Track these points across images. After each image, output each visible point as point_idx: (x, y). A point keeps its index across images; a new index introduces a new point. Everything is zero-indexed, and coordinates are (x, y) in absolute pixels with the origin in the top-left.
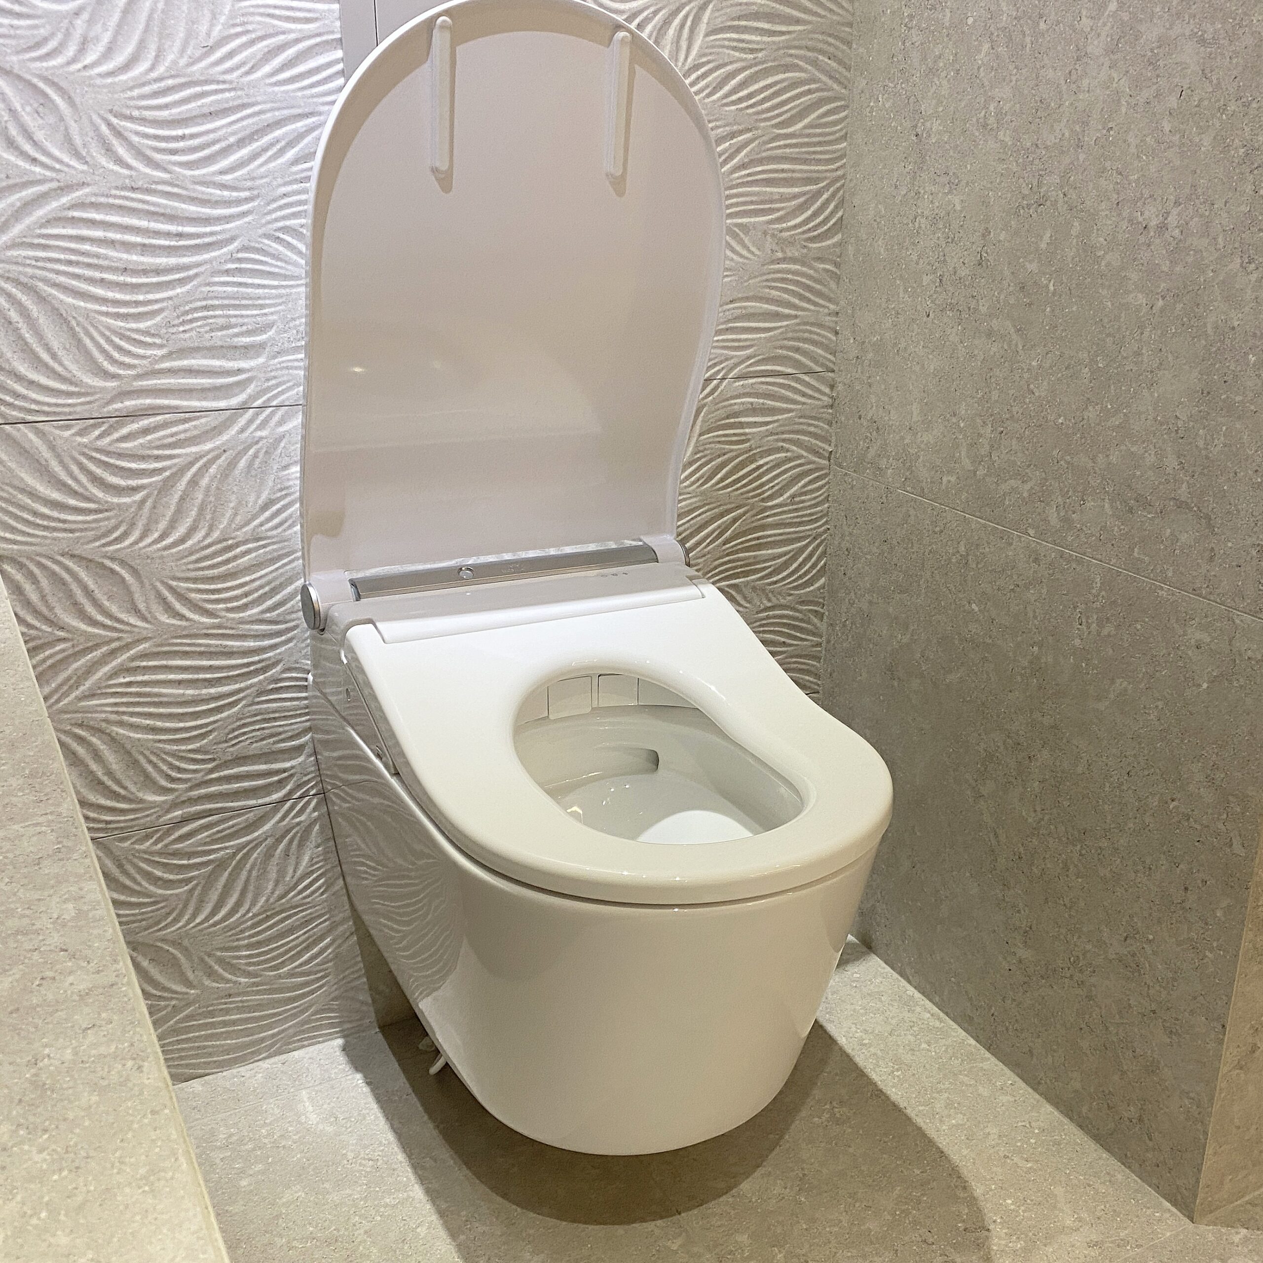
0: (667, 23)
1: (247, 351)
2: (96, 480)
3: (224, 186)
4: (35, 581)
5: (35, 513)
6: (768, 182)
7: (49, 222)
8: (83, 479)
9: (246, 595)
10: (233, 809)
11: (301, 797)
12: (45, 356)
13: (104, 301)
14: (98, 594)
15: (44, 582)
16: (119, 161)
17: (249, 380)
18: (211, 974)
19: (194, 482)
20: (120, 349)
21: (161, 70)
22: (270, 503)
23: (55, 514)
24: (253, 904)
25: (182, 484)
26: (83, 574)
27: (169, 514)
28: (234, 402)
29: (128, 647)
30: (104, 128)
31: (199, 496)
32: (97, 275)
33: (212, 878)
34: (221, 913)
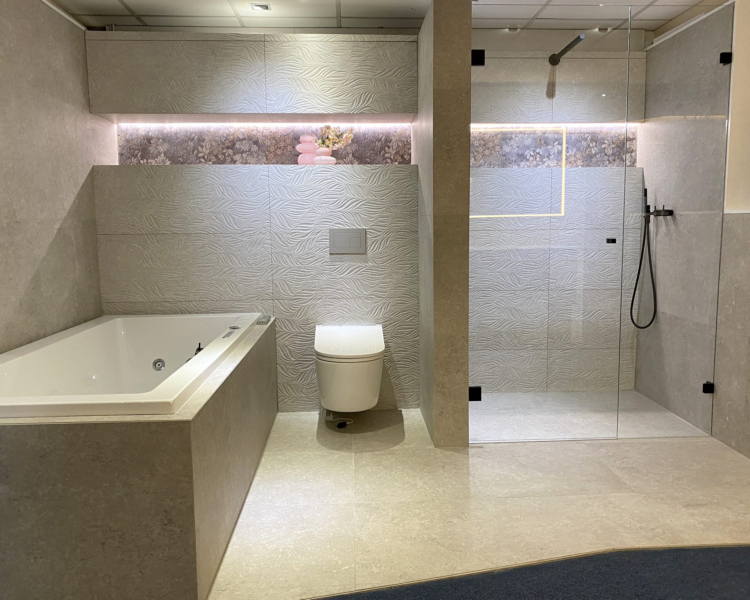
0: (382, 241)
1: (313, 290)
2: (290, 308)
3: (311, 267)
4: (280, 322)
5: (281, 312)
6: (403, 264)
7: (288, 272)
8: (288, 308)
9: (310, 328)
10: (305, 363)
12: (285, 290)
13: (294, 283)
14: (288, 325)
16: (298, 264)
17: (313, 295)
18: (299, 392)
20: (295, 290)
21: (304, 252)
22: (315, 313)
23: (284, 313)
24: (306, 381)
25: (302, 310)
26: (287, 322)
27: (299, 314)
28: (311, 298)
29: (292, 334)
30: (296, 260)
31: (304, 312)
32: (294, 279)
33: (300, 375)
34: (302, 382)
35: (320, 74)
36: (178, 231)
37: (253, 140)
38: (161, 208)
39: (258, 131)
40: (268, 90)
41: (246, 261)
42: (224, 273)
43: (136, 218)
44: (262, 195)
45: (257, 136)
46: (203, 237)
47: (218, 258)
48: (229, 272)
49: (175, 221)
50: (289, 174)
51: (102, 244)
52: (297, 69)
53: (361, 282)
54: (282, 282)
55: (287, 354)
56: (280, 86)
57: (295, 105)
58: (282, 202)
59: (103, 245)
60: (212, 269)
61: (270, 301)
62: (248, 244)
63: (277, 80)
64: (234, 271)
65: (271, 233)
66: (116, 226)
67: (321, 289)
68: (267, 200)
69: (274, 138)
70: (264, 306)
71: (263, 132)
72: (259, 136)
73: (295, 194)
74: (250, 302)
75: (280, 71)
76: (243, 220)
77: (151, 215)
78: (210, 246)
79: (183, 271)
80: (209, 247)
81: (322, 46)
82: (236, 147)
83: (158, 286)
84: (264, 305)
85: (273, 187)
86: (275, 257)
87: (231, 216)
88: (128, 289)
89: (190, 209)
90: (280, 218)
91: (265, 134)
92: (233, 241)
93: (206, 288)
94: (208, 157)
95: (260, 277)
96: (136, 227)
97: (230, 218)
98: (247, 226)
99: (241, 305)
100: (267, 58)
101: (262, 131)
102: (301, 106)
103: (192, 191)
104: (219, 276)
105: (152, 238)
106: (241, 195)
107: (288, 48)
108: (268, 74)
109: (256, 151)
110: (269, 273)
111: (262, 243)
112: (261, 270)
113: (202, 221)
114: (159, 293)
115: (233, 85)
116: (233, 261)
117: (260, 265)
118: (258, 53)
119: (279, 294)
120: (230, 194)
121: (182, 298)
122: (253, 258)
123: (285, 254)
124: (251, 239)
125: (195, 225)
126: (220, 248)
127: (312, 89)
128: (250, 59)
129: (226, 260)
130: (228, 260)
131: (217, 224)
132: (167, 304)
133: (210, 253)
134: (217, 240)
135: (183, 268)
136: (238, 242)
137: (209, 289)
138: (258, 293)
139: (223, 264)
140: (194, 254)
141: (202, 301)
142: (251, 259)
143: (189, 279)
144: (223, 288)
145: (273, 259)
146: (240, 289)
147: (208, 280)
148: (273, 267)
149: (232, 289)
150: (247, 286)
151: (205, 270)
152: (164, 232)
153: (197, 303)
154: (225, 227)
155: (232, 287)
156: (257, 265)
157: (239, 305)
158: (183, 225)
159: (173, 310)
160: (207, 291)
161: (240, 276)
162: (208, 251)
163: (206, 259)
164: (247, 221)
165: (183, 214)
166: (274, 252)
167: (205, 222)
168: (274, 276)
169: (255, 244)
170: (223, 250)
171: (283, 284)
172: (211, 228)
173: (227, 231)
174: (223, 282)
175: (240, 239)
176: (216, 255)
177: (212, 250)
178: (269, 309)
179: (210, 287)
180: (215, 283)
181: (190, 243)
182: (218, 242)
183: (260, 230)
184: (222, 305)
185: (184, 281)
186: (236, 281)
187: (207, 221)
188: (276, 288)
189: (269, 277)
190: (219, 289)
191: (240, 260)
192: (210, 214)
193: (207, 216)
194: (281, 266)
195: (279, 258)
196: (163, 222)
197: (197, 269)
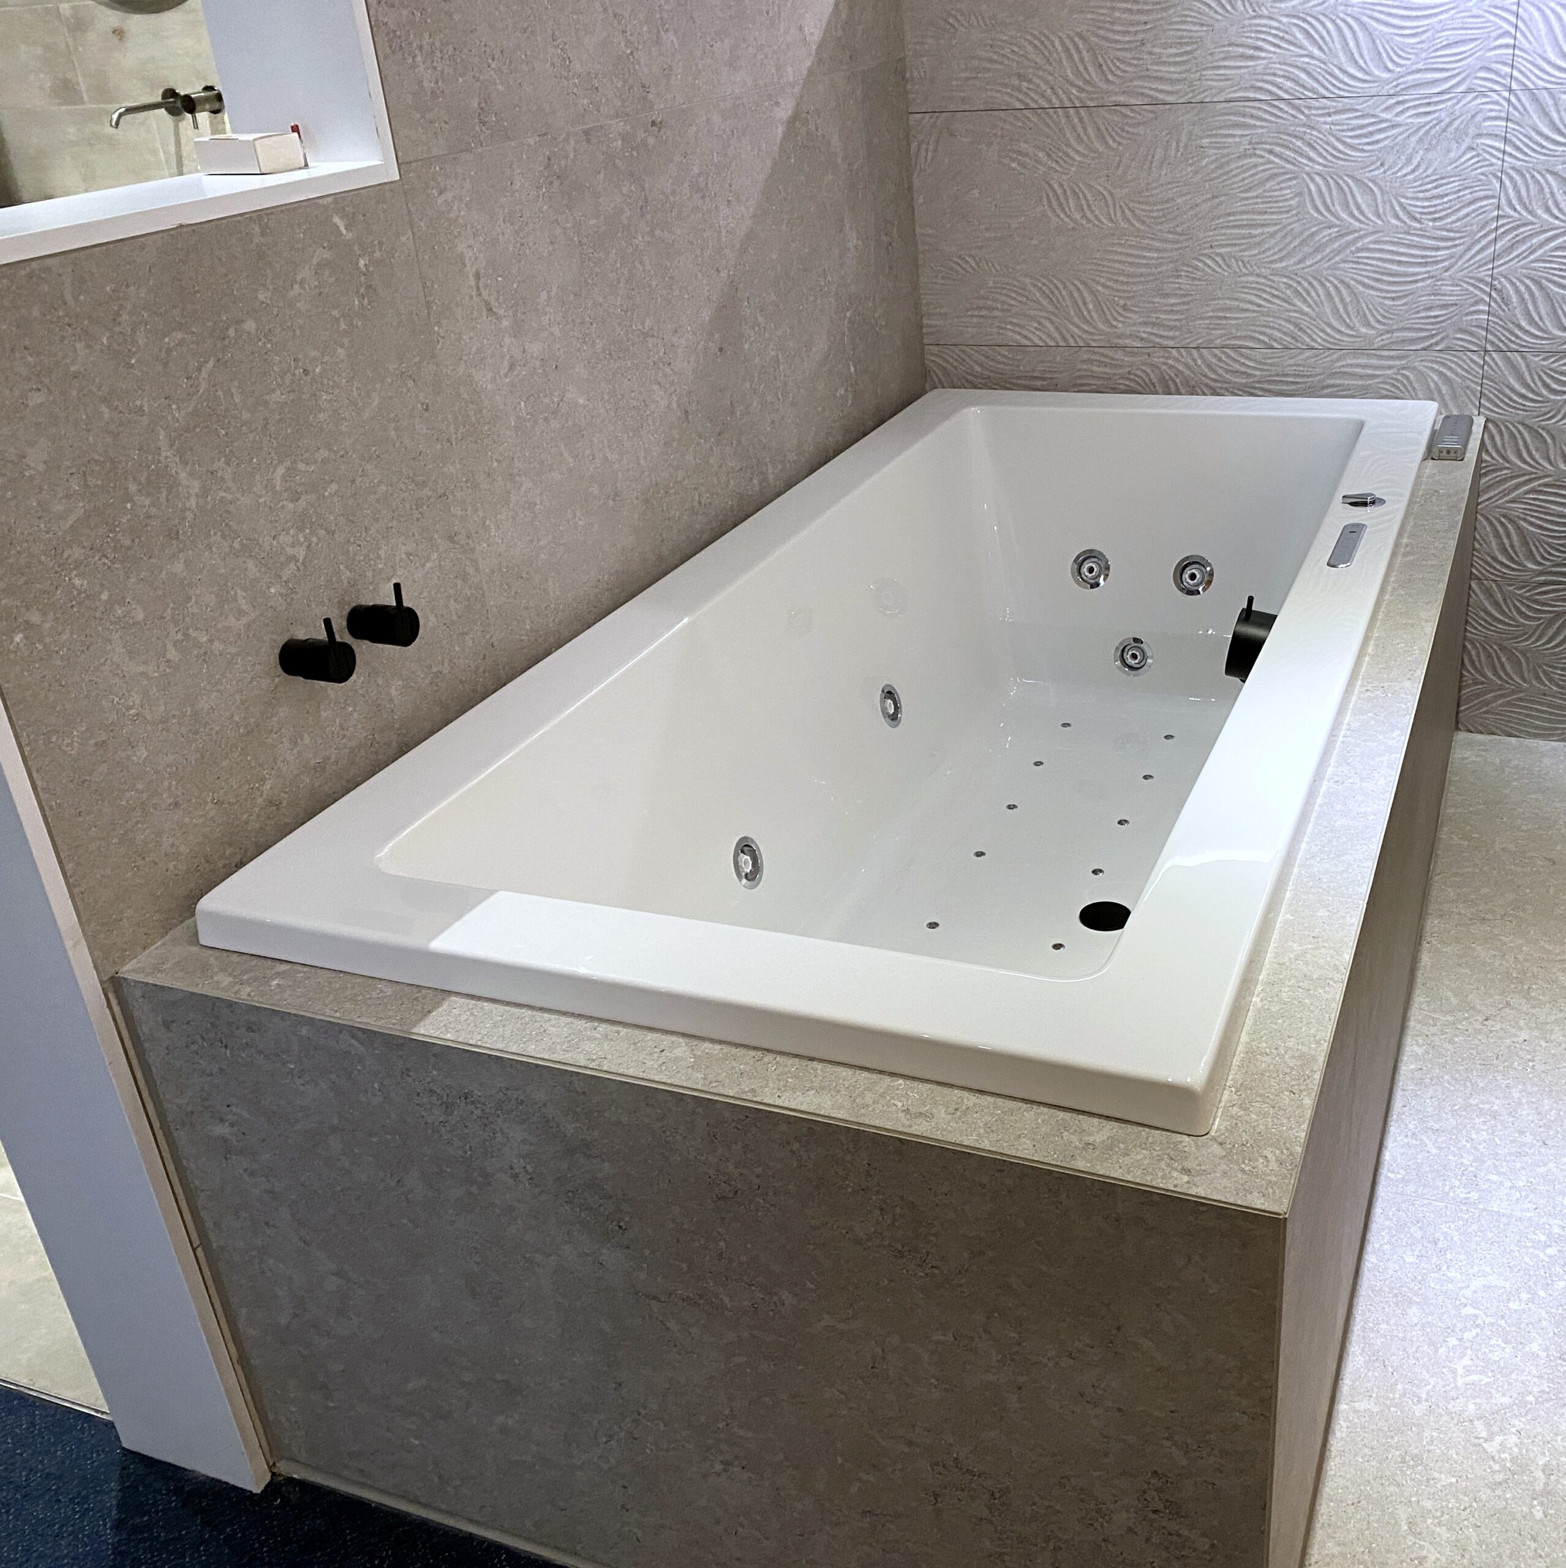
2: (1546, 386)
4: (1501, 434)
5: (1510, 399)
8: (1539, 384)
12: (1537, 319)
14: (1531, 447)
15: (1506, 436)
23: (1520, 401)
26: (1526, 435)
29: (1540, 478)
33: (1551, 622)
34: (1553, 644)
36: (1171, 93)
38: (1113, 9)
41: (1400, 204)
42: (1317, 250)
43: (1030, 49)
46: (1255, 112)
47: (1301, 194)
48: (1336, 245)
49: (1160, 55)
51: (924, 146)
54: (1527, 287)
55: (1512, 546)
59: (927, 150)
60: (1275, 233)
61: (1475, 357)
62: (1414, 139)
64: (1354, 241)
65: (1510, 90)
66: (968, 79)
70: (1448, 373)
74: (1399, 358)
76: (1407, 40)
77: (1081, 36)
78: (1278, 149)
79: (1177, 242)
80: (1271, 152)
83: (1092, 291)
84: (1450, 369)
86: (1516, 186)
87: (1364, 25)
88: (1003, 302)
92: (1362, 127)
93: (1251, 302)
95: (1446, 264)
96: (1030, 81)
97: (1360, 35)
98: (1420, 66)
99: (1365, 366)
104: (1300, 262)
105: (1081, 119)
110: (1483, 249)
111: (1472, 131)
112: (1454, 239)
113: (1256, 53)
114: (1095, 316)
116: (1353, 207)
117: (1454, 218)
119: (1512, 333)
121: (1167, 337)
122: (1428, 194)
123: (1554, 174)
124: (1429, 118)
125: (1229, 67)
126: (1312, 154)
129: (1328, 200)
130: (1336, 203)
131: (1307, 60)
132: (1119, 355)
133: (1273, 176)
134: (1304, 125)
135: (1179, 229)
136: (1380, 131)
137: (1260, 306)
138: (1432, 324)
139: (1316, 215)
140: (1218, 177)
141: (1234, 348)
142: (1421, 195)
143: (1196, 268)
144: (1310, 306)
145: (1507, 194)
146: (1369, 309)
147: (1258, 275)
148: (1503, 225)
149: (1341, 310)
150: (1393, 299)
151: (1252, 236)
152: (1121, 99)
153: (1215, 356)
154: (1337, 72)
155: (1342, 300)
156: (1441, 219)
157: (1358, 366)
158: (1189, 71)
159: (1139, 377)
160: (1254, 311)
161: (1374, 262)
162: (1267, 166)
163: (1257, 197)
164: (1422, 42)
165: (1188, 28)
166: (1513, 168)
167: (1263, 55)
168: (1502, 261)
169: (1443, 136)
170: (1319, 164)
171: (1532, 294)
172: (1283, 76)
173: (1339, 89)
174: (1310, 283)
175: (1386, 121)
176: (1294, 182)
177: (1282, 163)
178: (1468, 387)
179: (1265, 299)
180: (1282, 286)
181: (1208, 136)
182: (1305, 133)
183: (1469, 80)
184: (1299, 365)
185: (1178, 277)
186: (1353, 279)
187: (1270, 52)
188: (1500, 307)
189: (1480, 266)
190: (1294, 305)
191: (1379, 200)
192: (1285, 20)
193: (1274, 32)
194: (1532, 223)
195: (1528, 190)
196: (1118, 59)
197: (1225, 234)
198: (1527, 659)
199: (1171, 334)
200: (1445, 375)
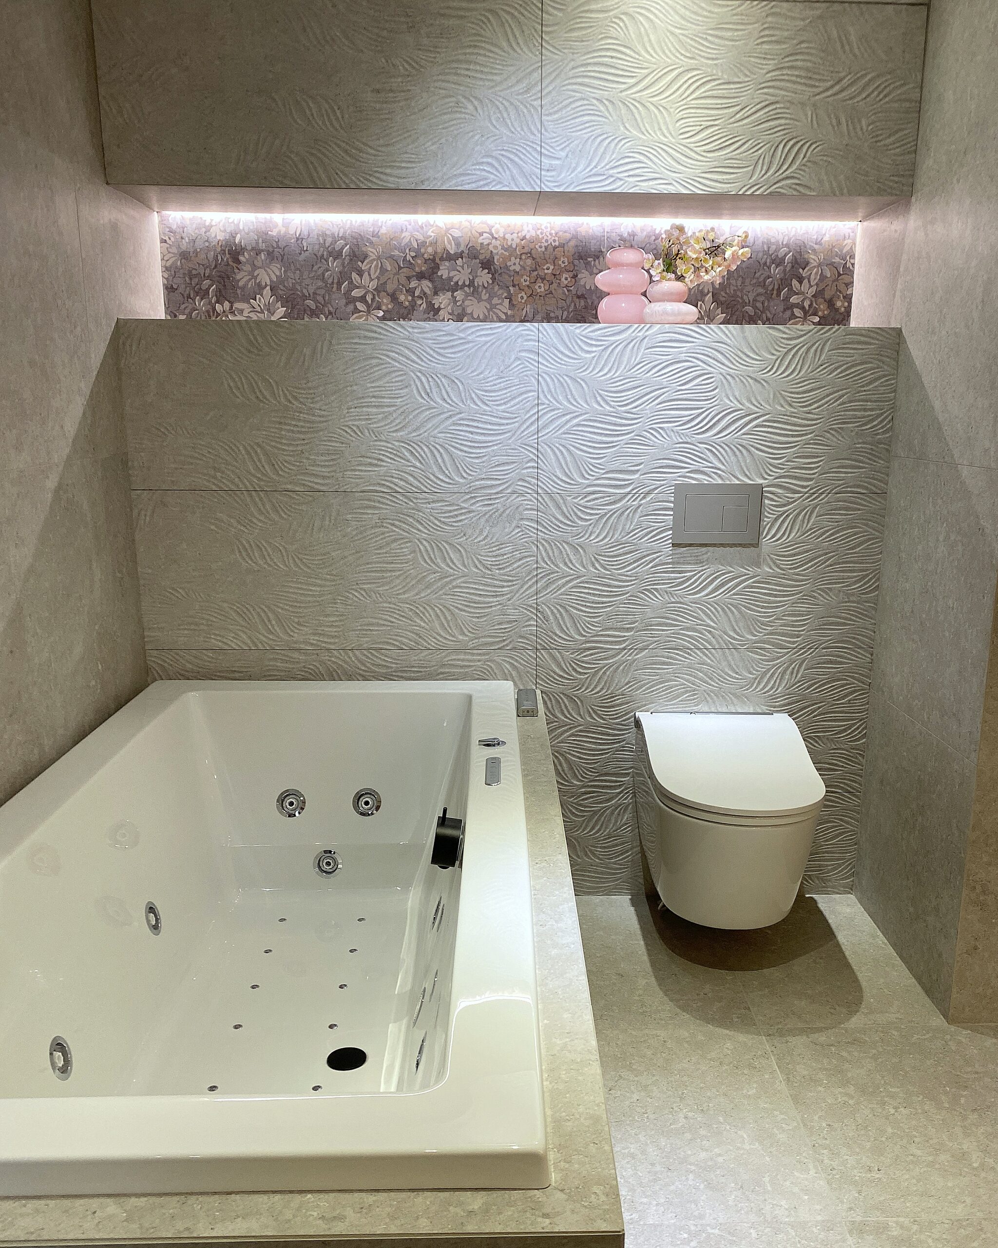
0: (799, 514)
1: (628, 630)
2: (574, 669)
3: (627, 576)
4: (551, 700)
5: (554, 679)
6: (843, 572)
7: (572, 588)
8: (570, 669)
9: (616, 714)
10: (602, 792)
11: (626, 793)
12: (565, 629)
13: (585, 612)
14: (569, 707)
15: (554, 701)
16: (596, 569)
17: (627, 639)
18: (586, 855)
19: (604, 673)
20: (588, 627)
21: (613, 540)
22: (629, 682)
23: (559, 679)
24: (605, 831)
25: (600, 673)
26: (565, 700)
27: (595, 683)
28: (622, 646)
29: (576, 727)
30: (593, 559)
31: (606, 678)
32: (584, 604)
33: (592, 817)
34: (594, 831)
35: (678, 89)
36: (323, 485)
37: (481, 257)
38: (281, 429)
39: (492, 235)
40: (546, 130)
41: (478, 559)
42: (427, 588)
43: (222, 452)
44: (520, 399)
45: (491, 248)
46: (381, 500)
47: (414, 551)
48: (439, 584)
49: (315, 461)
50: (586, 348)
51: (143, 513)
52: (622, 76)
53: (740, 612)
54: (558, 610)
55: (563, 771)
56: (577, 120)
57: (611, 172)
58: (568, 417)
59: (145, 515)
60: (400, 576)
61: (530, 653)
62: (483, 520)
63: (571, 103)
64: (451, 582)
65: (538, 493)
66: (176, 469)
67: (647, 627)
68: (532, 413)
69: (530, 254)
70: (515, 663)
71: (504, 238)
72: (496, 247)
73: (599, 399)
74: (484, 655)
75: (580, 80)
76: (474, 461)
77: (258, 445)
78: (398, 523)
79: (334, 580)
80: (393, 525)
81: (688, 13)
82: (439, 274)
83: (273, 612)
84: (516, 661)
85: (548, 379)
86: (546, 550)
87: (446, 450)
88: (208, 620)
89: (349, 431)
90: (560, 457)
91: (509, 244)
92: (450, 511)
93: (385, 620)
94: (373, 300)
95: (509, 596)
96: (223, 472)
97: (445, 456)
98: (483, 476)
100: (547, 41)
101: (502, 236)
102: (626, 174)
103: (355, 388)
104: (417, 594)
105: (261, 499)
106: (472, 399)
107: (601, 16)
108: (547, 86)
109: (486, 286)
110: (530, 587)
111: (517, 516)
112: (512, 581)
113: (379, 463)
114: (278, 629)
115: (459, 116)
116: (448, 560)
117: (511, 568)
118: (525, 28)
119: (552, 638)
120: (446, 397)
121: (330, 643)
122: (494, 553)
123: (567, 543)
124: (491, 508)
125: (361, 471)
126: (420, 527)
127: (656, 128)
128: (504, 44)
129: (432, 556)
130: (437, 557)
131: (412, 469)
132: (296, 655)
133: (395, 540)
134: (413, 509)
135: (334, 573)
136: (461, 514)
137: (392, 622)
138: (503, 633)
139: (425, 565)
140: (359, 540)
141: (376, 649)
142: (490, 554)
143: (347, 597)
144: (425, 622)
145: (541, 554)
146: (463, 624)
147: (390, 603)
148: (540, 573)
149: (446, 625)
150: (478, 618)
151: (383, 578)
152: (289, 487)
153: (365, 655)
154: (432, 477)
155: (446, 618)
156: (504, 568)
157: (458, 660)
158: (335, 471)
159: (311, 669)
160: (388, 626)
161: (464, 595)
162: (391, 534)
163: (386, 553)
164: (483, 462)
165: (333, 444)
166: (543, 539)
167: (384, 464)
168: (542, 595)
169: (500, 519)
170: (426, 533)
171: (561, 615)
172: (398, 478)
173: (435, 488)
174: (424, 608)
175: (465, 508)
176: (409, 544)
177: (401, 532)
178: (528, 672)
179: (395, 618)
180: (407, 610)
181: (350, 514)
182: (414, 513)
183: (513, 486)
184: (421, 660)
185: (335, 603)
186: (453, 606)
187: (389, 462)
188: (543, 622)
189: (529, 598)
190: (416, 622)
191: (465, 557)
192: (397, 444)
193: (389, 450)
194: (558, 572)
195: (553, 552)
196: (286, 462)
197: (365, 576)
198: (579, 842)
199: (332, 640)
200: (513, 665)
